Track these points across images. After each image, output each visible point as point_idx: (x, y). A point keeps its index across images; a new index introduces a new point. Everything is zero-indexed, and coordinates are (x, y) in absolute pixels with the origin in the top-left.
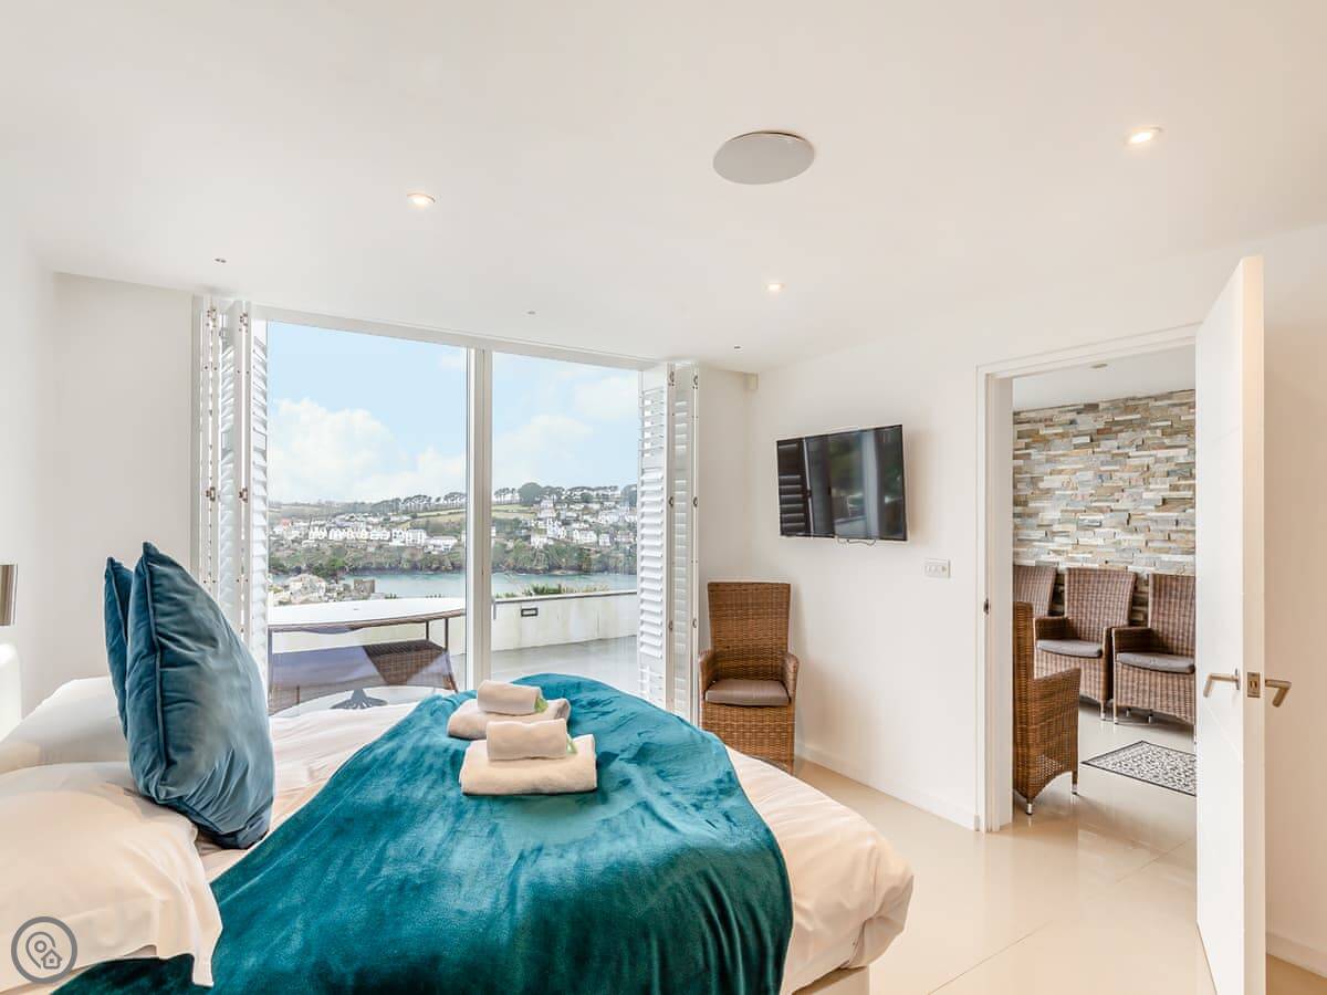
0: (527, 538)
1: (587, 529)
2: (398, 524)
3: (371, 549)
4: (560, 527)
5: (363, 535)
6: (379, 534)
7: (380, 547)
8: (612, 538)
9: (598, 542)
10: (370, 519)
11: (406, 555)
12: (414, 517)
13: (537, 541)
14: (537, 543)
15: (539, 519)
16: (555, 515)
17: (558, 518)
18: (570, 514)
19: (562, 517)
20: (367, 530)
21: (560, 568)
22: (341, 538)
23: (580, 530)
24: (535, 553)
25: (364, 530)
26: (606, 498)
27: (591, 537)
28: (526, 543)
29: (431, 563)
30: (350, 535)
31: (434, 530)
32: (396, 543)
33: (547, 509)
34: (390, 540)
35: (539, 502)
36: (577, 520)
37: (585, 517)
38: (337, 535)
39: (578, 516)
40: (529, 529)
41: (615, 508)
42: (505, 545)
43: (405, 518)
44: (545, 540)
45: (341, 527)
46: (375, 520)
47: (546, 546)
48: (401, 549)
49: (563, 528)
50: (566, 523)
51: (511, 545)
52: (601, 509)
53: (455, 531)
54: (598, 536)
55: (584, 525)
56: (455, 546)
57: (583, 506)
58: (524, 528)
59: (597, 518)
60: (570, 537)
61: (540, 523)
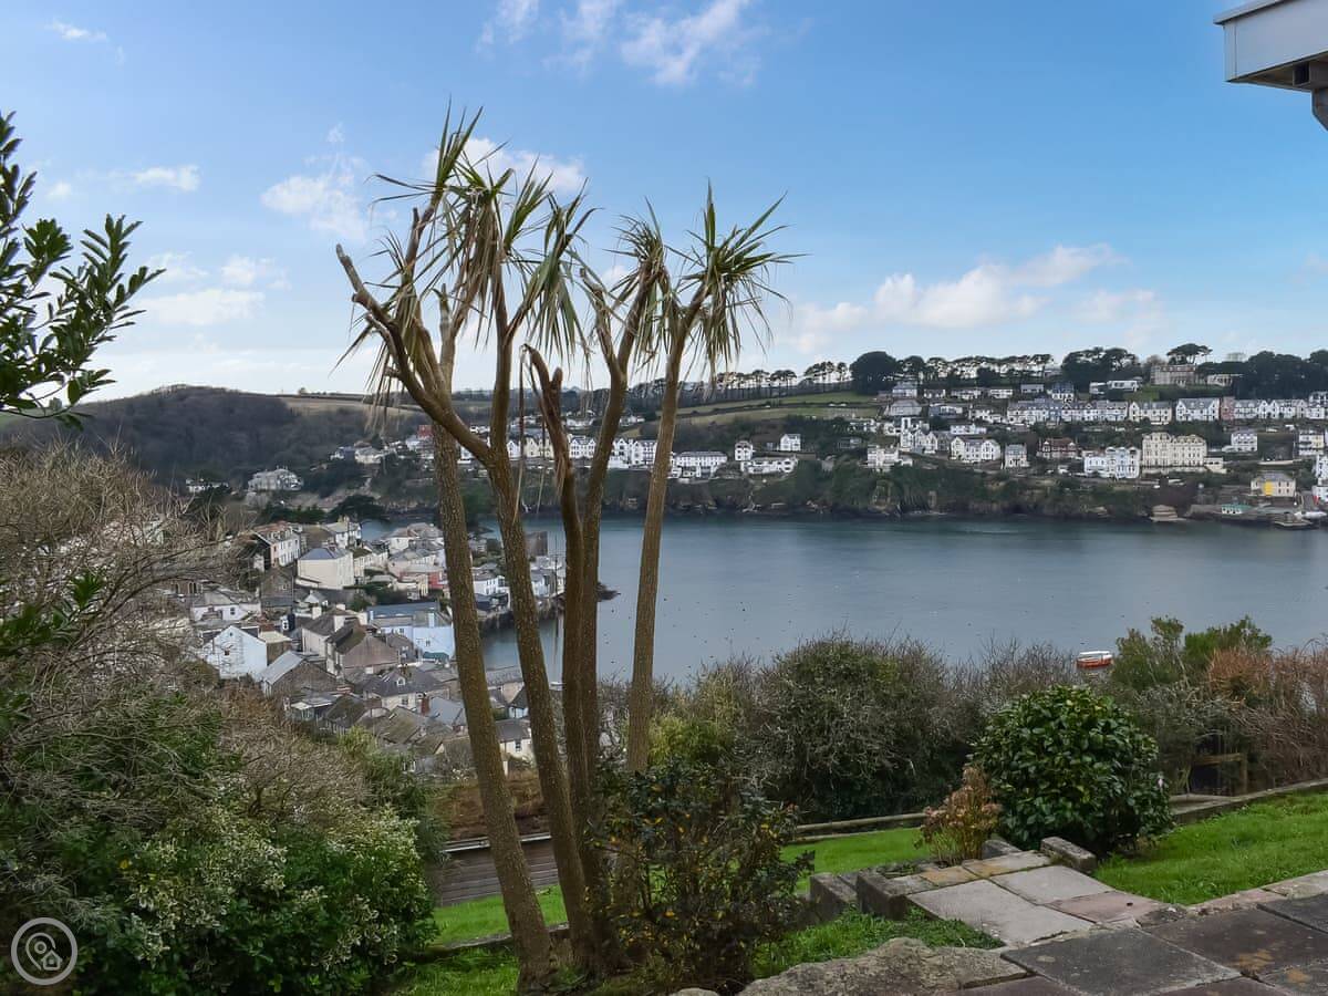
0: (862, 453)
1: (980, 438)
2: (619, 431)
4: (926, 433)
6: (584, 449)
8: (1031, 452)
9: (1002, 460)
11: (633, 485)
13: (879, 458)
14: (880, 463)
15: (889, 419)
16: (918, 410)
17: (924, 416)
18: (950, 408)
19: (933, 415)
23: (967, 438)
24: (873, 479)
26: (1027, 377)
27: (989, 451)
28: (858, 463)
29: (678, 499)
31: (683, 442)
32: (614, 464)
33: (904, 402)
35: (889, 386)
36: (962, 420)
37: (979, 414)
39: (966, 411)
40: (866, 437)
41: (1043, 394)
42: (818, 467)
43: (633, 419)
44: (895, 457)
47: (896, 467)
48: (623, 475)
49: (931, 435)
50: (939, 425)
51: (828, 465)
52: (1014, 399)
53: (722, 442)
54: (1003, 449)
55: (974, 430)
56: (722, 469)
57: (976, 393)
58: (854, 435)
59: (1004, 414)
60: (944, 451)
61: (887, 425)
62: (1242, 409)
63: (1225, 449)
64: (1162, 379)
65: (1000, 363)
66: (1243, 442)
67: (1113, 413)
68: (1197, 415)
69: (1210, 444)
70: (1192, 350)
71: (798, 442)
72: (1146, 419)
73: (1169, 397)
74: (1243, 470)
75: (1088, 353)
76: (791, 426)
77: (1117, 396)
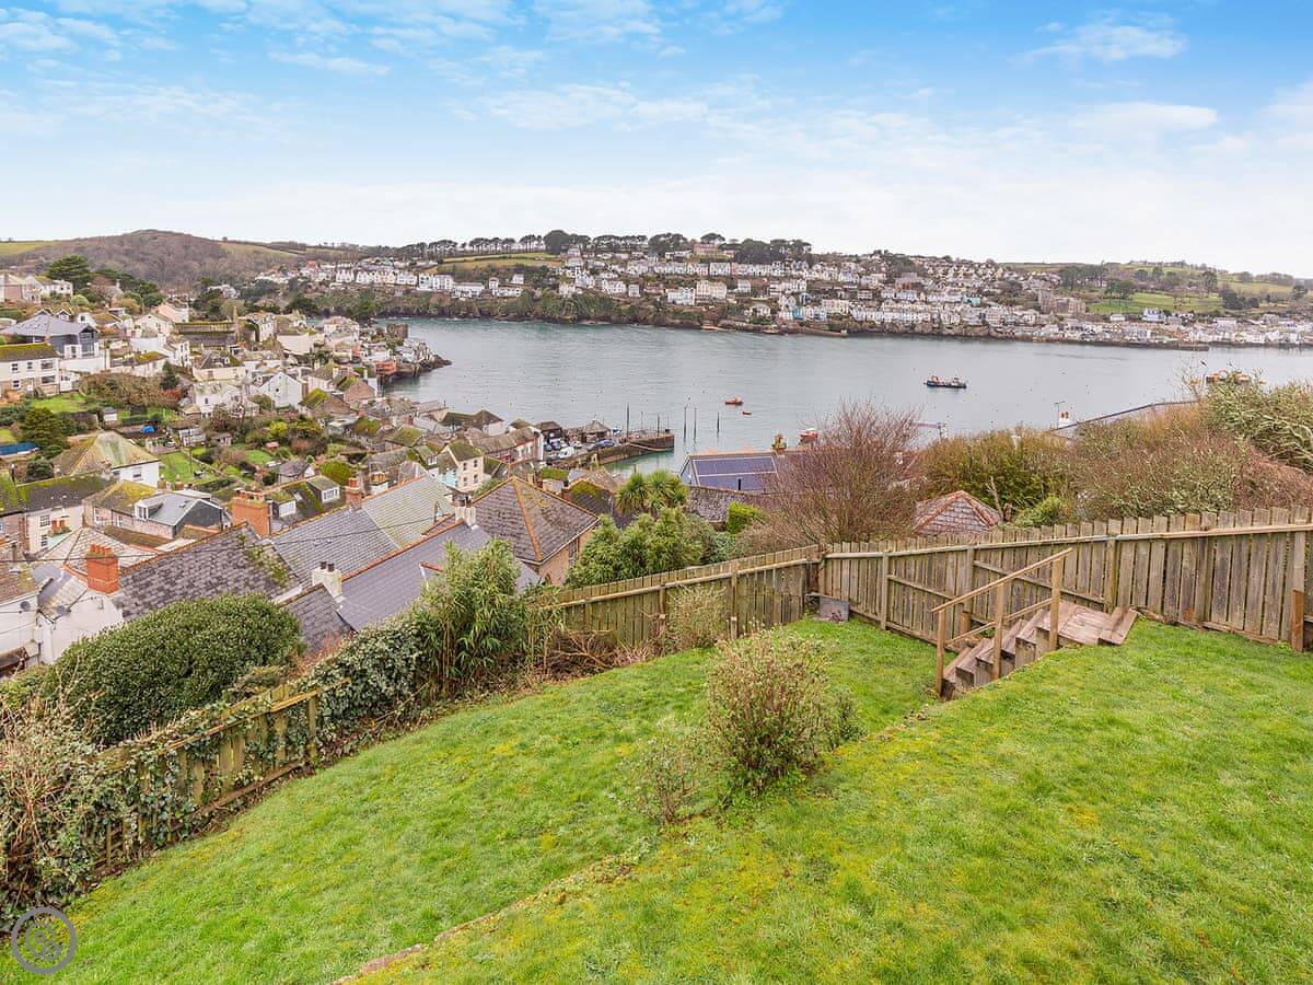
0: (556, 287)
1: (615, 279)
2: (424, 269)
3: (399, 294)
4: (589, 276)
5: (390, 279)
6: (407, 279)
7: (408, 292)
8: (641, 288)
9: (627, 293)
10: (395, 263)
11: (434, 300)
12: (441, 262)
13: (565, 290)
14: (566, 293)
16: (583, 264)
17: (586, 267)
18: (598, 263)
19: (590, 267)
20: (394, 273)
21: (588, 318)
22: (368, 282)
23: (609, 280)
24: (564, 303)
25: (391, 274)
26: (634, 248)
27: (620, 288)
28: (554, 292)
29: (459, 310)
30: (377, 278)
31: (461, 277)
32: (423, 288)
33: (574, 258)
34: (417, 285)
35: (566, 251)
36: (605, 269)
37: (613, 267)
38: (364, 279)
39: (607, 265)
40: (557, 277)
41: (643, 258)
42: (533, 294)
43: (431, 263)
44: (573, 289)
45: (369, 271)
46: (402, 265)
47: (574, 295)
48: (429, 295)
49: (592, 277)
50: (594, 272)
51: (538, 293)
52: (630, 259)
53: (483, 278)
54: (627, 286)
55: (612, 275)
56: (482, 293)
57: (610, 255)
58: (552, 277)
59: (626, 268)
60: (598, 287)
61: (568, 271)
62: (742, 269)
63: (735, 290)
64: (700, 252)
65: (621, 239)
66: (744, 287)
67: (679, 269)
68: (720, 272)
69: (728, 288)
70: (712, 237)
71: (522, 279)
72: (696, 274)
73: (706, 261)
74: (745, 300)
75: (664, 236)
76: (519, 269)
77: (680, 260)
